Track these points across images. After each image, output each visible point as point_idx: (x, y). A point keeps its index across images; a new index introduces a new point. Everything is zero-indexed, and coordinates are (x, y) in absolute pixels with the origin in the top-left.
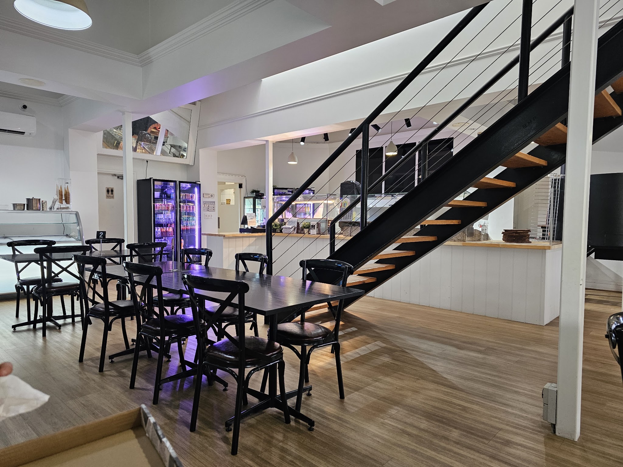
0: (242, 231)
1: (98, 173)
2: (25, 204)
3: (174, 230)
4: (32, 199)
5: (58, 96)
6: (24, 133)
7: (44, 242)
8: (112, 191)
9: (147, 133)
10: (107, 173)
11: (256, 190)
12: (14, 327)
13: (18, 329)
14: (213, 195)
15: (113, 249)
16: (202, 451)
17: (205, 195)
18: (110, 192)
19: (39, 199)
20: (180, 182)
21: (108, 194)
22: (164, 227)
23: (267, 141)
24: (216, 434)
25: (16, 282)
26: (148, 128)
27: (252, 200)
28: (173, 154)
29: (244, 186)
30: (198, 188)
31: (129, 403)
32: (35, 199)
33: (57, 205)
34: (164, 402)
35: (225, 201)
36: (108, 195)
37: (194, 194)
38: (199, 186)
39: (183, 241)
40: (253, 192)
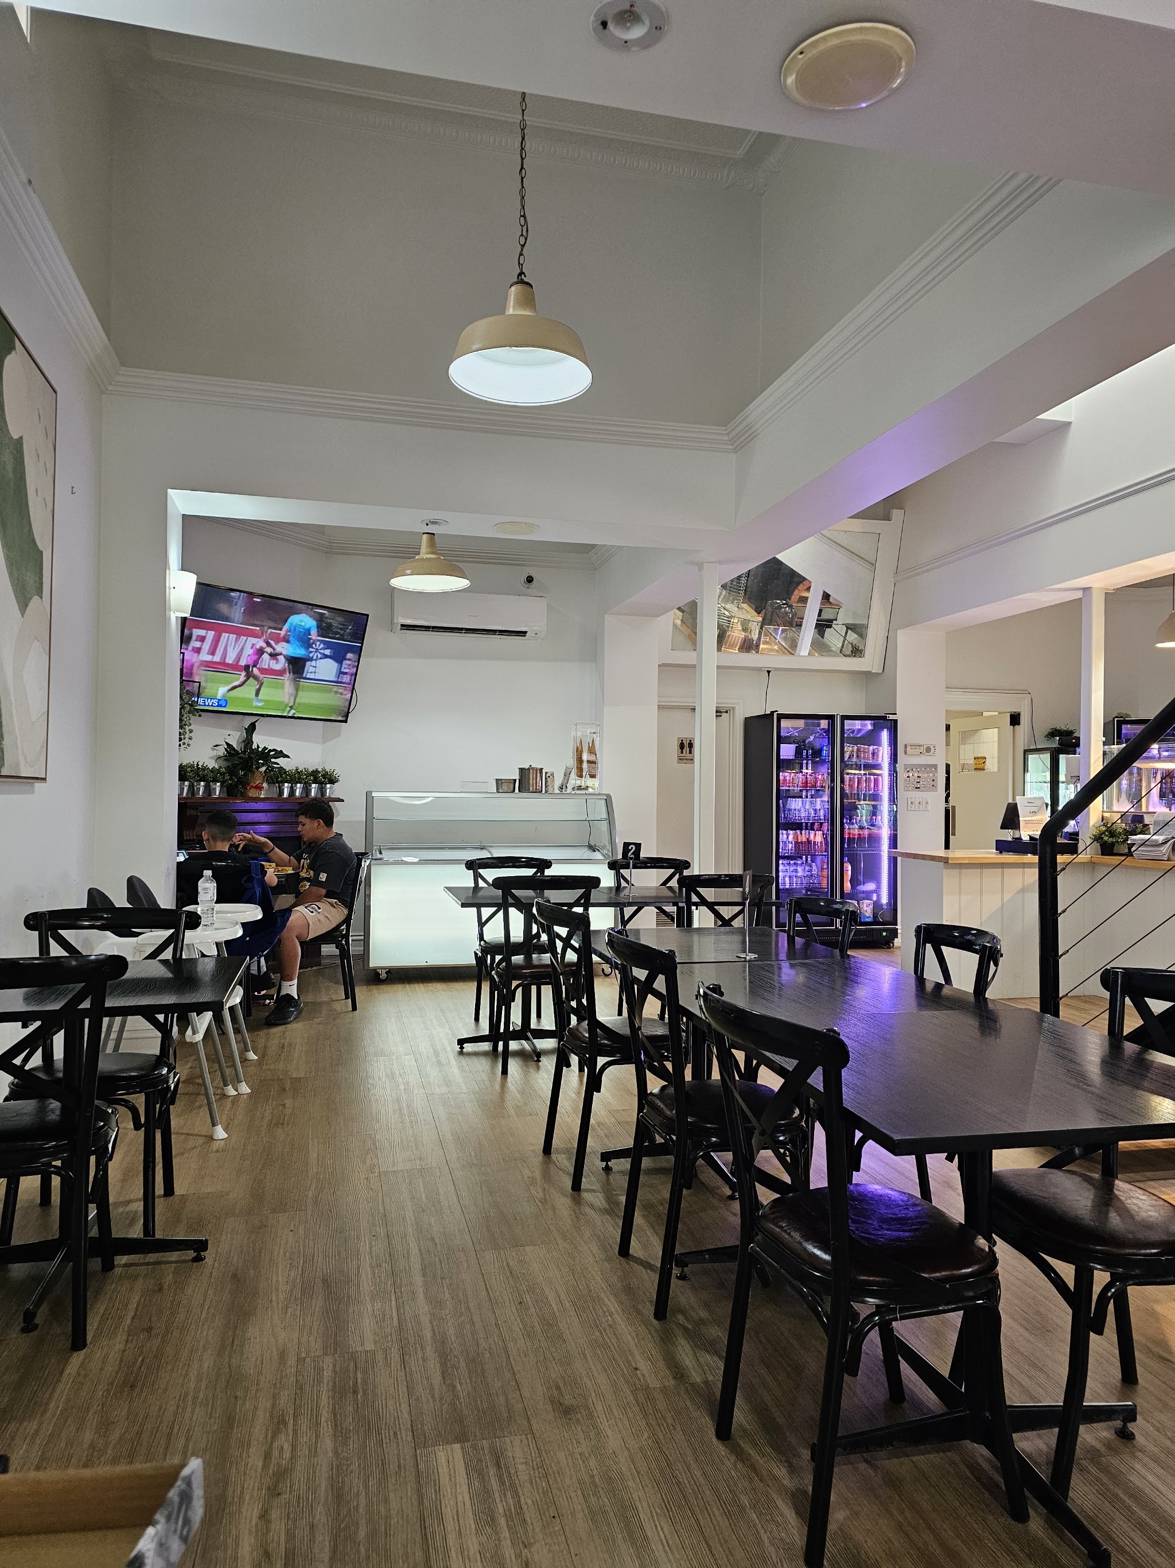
0: (1002, 846)
1: (660, 707)
2: (515, 780)
3: (825, 839)
4: (529, 769)
5: (586, 549)
6: (526, 632)
7: (529, 863)
8: (691, 745)
9: (784, 604)
10: (678, 706)
11: (1064, 728)
12: (461, 1042)
13: (468, 1047)
14: (932, 748)
15: (664, 883)
16: (728, 1515)
17: (909, 748)
18: (687, 749)
19: (541, 769)
20: (844, 718)
21: (682, 752)
22: (803, 832)
23: (1086, 590)
24: (781, 1472)
25: (476, 946)
26: (794, 591)
27: (1047, 757)
28: (852, 646)
29: (1024, 719)
30: (890, 730)
31: (603, 1295)
32: (533, 769)
33: (574, 781)
34: (681, 1318)
35: (972, 761)
36: (682, 755)
37: (881, 746)
38: (893, 727)
39: (848, 867)
40: (1053, 733)
